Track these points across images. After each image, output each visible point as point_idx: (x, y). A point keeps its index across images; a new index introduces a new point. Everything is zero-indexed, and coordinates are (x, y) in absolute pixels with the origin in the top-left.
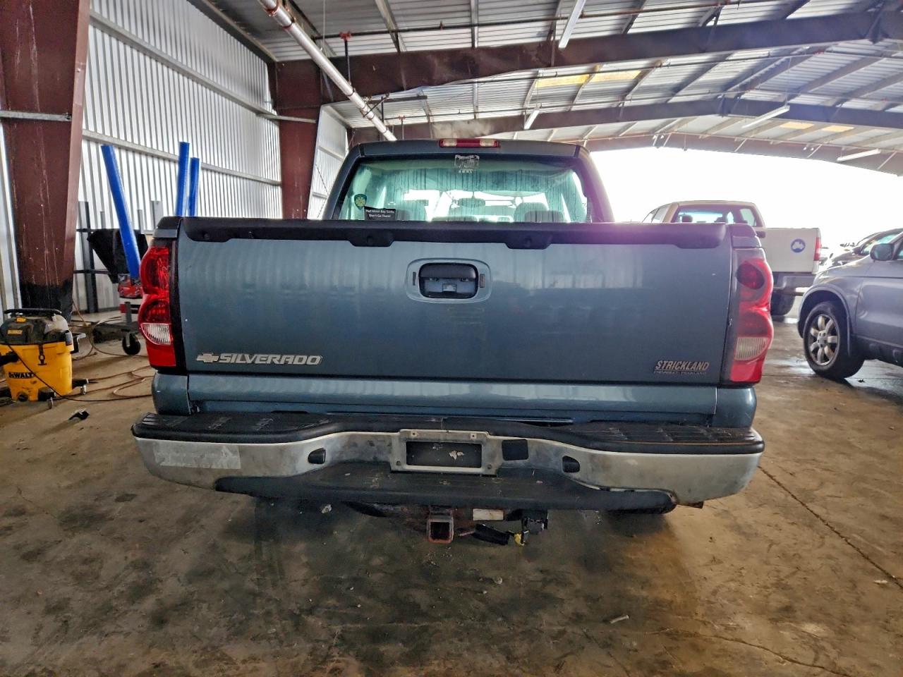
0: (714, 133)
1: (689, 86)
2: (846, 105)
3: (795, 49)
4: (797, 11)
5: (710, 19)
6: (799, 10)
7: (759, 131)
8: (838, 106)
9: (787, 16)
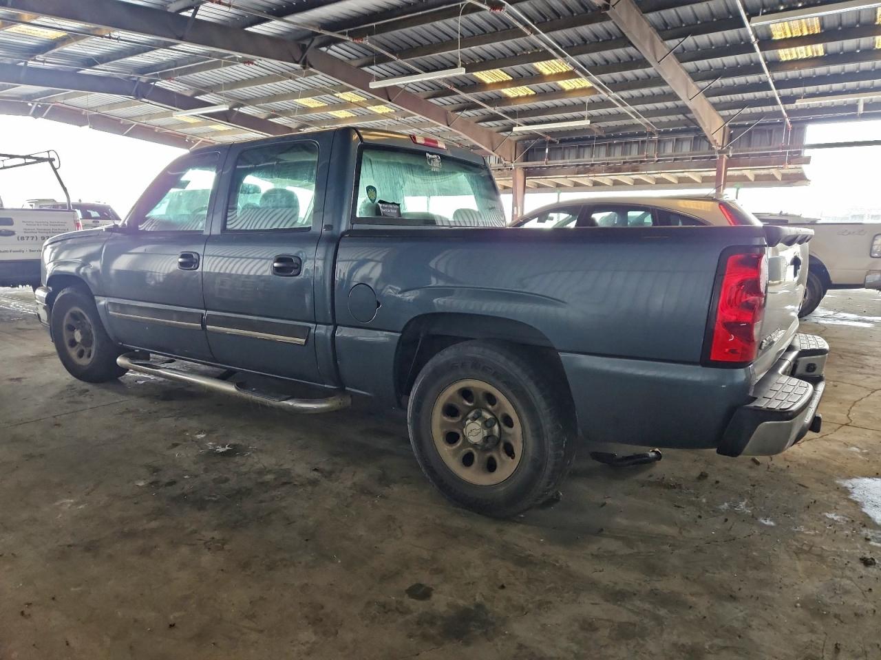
0: (105, 111)
1: (112, 62)
2: (242, 110)
3: (228, 55)
4: (255, 27)
5: (186, 9)
6: (258, 27)
7: (150, 118)
8: (236, 109)
9: (247, 27)
